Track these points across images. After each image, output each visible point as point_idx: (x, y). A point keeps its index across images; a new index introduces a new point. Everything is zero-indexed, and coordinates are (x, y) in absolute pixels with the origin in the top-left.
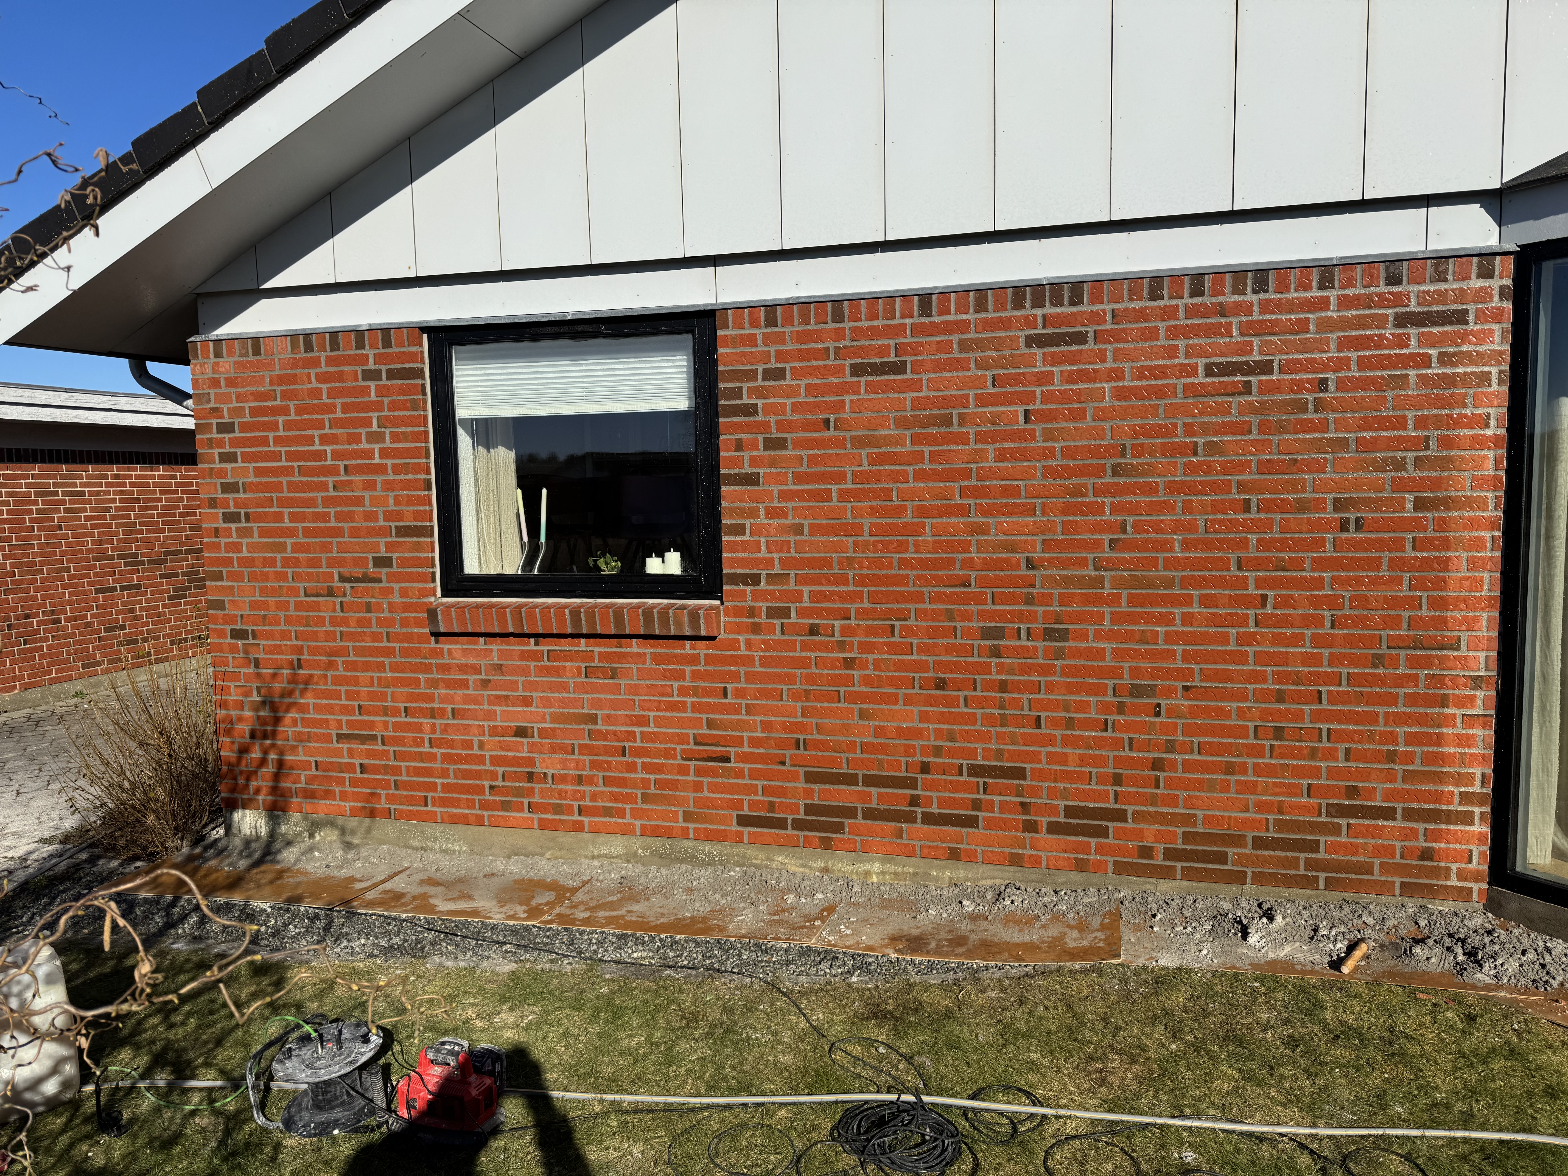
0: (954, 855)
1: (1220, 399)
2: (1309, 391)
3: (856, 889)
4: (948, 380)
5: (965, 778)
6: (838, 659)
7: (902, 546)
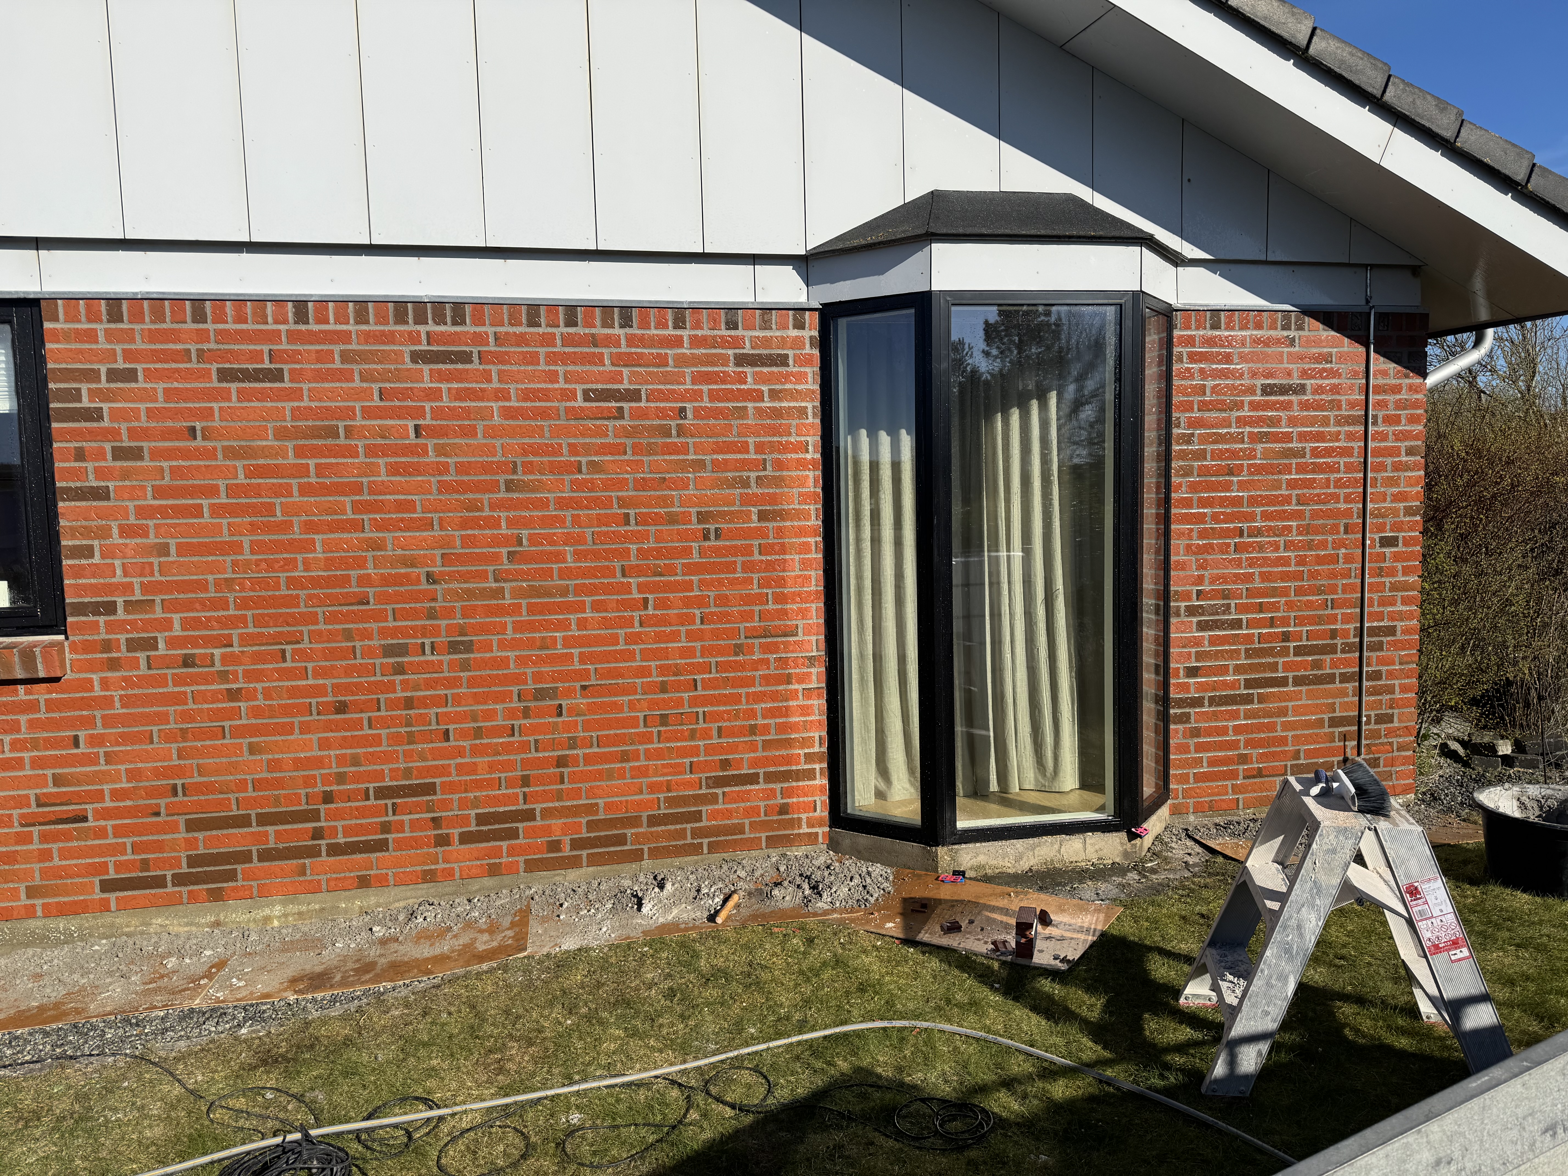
0: (364, 883)
1: (598, 422)
2: (671, 418)
3: (254, 937)
4: (332, 390)
5: (372, 802)
6: (219, 691)
7: (290, 564)
